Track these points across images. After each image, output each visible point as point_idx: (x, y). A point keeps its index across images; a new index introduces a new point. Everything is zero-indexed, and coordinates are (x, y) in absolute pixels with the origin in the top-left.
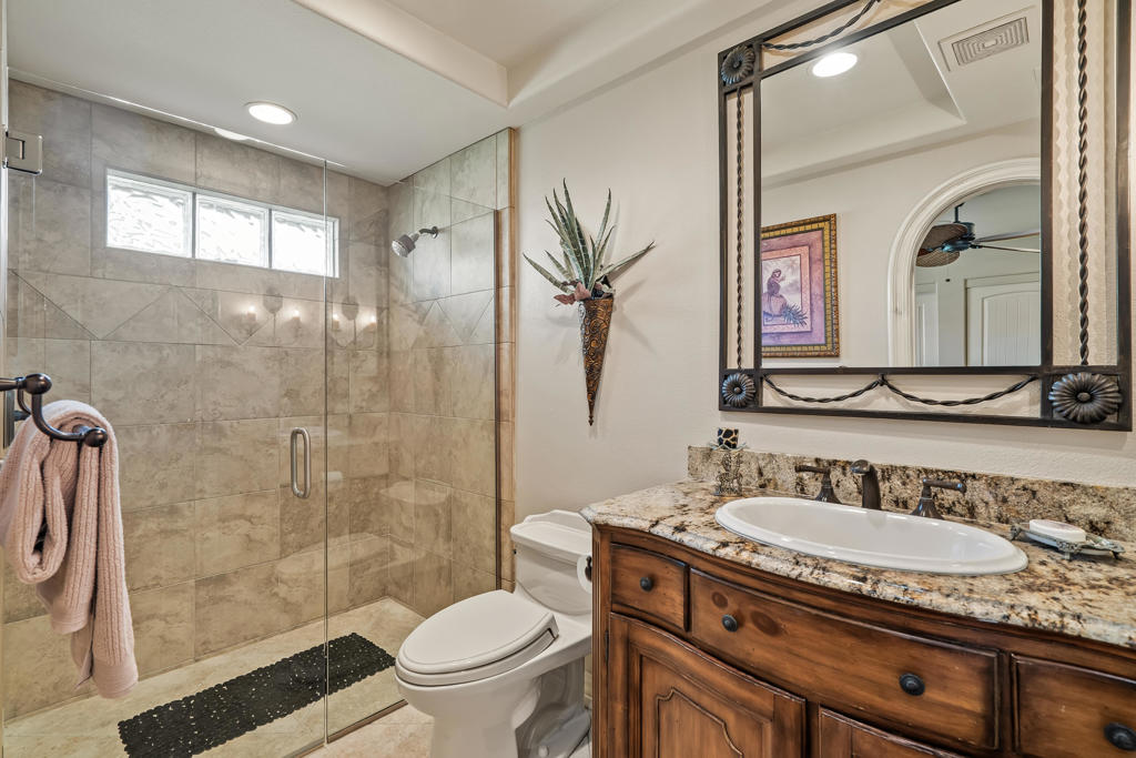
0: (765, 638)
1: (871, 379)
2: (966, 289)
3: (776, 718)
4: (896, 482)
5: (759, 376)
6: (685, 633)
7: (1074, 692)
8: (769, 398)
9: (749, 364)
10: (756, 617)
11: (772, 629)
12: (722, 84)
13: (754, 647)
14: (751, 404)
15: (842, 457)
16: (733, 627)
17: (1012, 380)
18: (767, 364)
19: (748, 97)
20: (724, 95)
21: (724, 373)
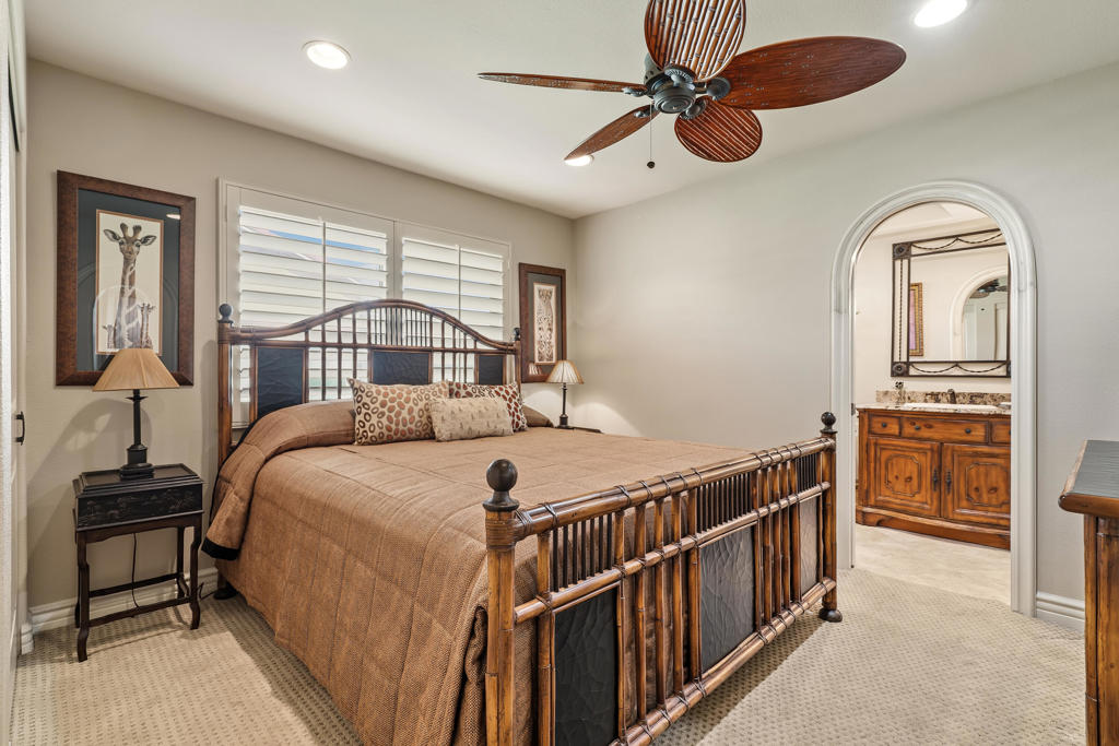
0: (927, 430)
1: (951, 365)
2: (996, 310)
3: (932, 450)
4: (961, 398)
5: (908, 364)
6: (900, 436)
7: (1002, 427)
8: (912, 371)
9: (904, 359)
10: (925, 426)
11: (930, 427)
12: (894, 256)
13: (925, 433)
14: (906, 374)
15: (942, 391)
16: (918, 429)
17: (998, 365)
18: (911, 359)
19: (905, 262)
20: (895, 259)
21: (893, 363)
